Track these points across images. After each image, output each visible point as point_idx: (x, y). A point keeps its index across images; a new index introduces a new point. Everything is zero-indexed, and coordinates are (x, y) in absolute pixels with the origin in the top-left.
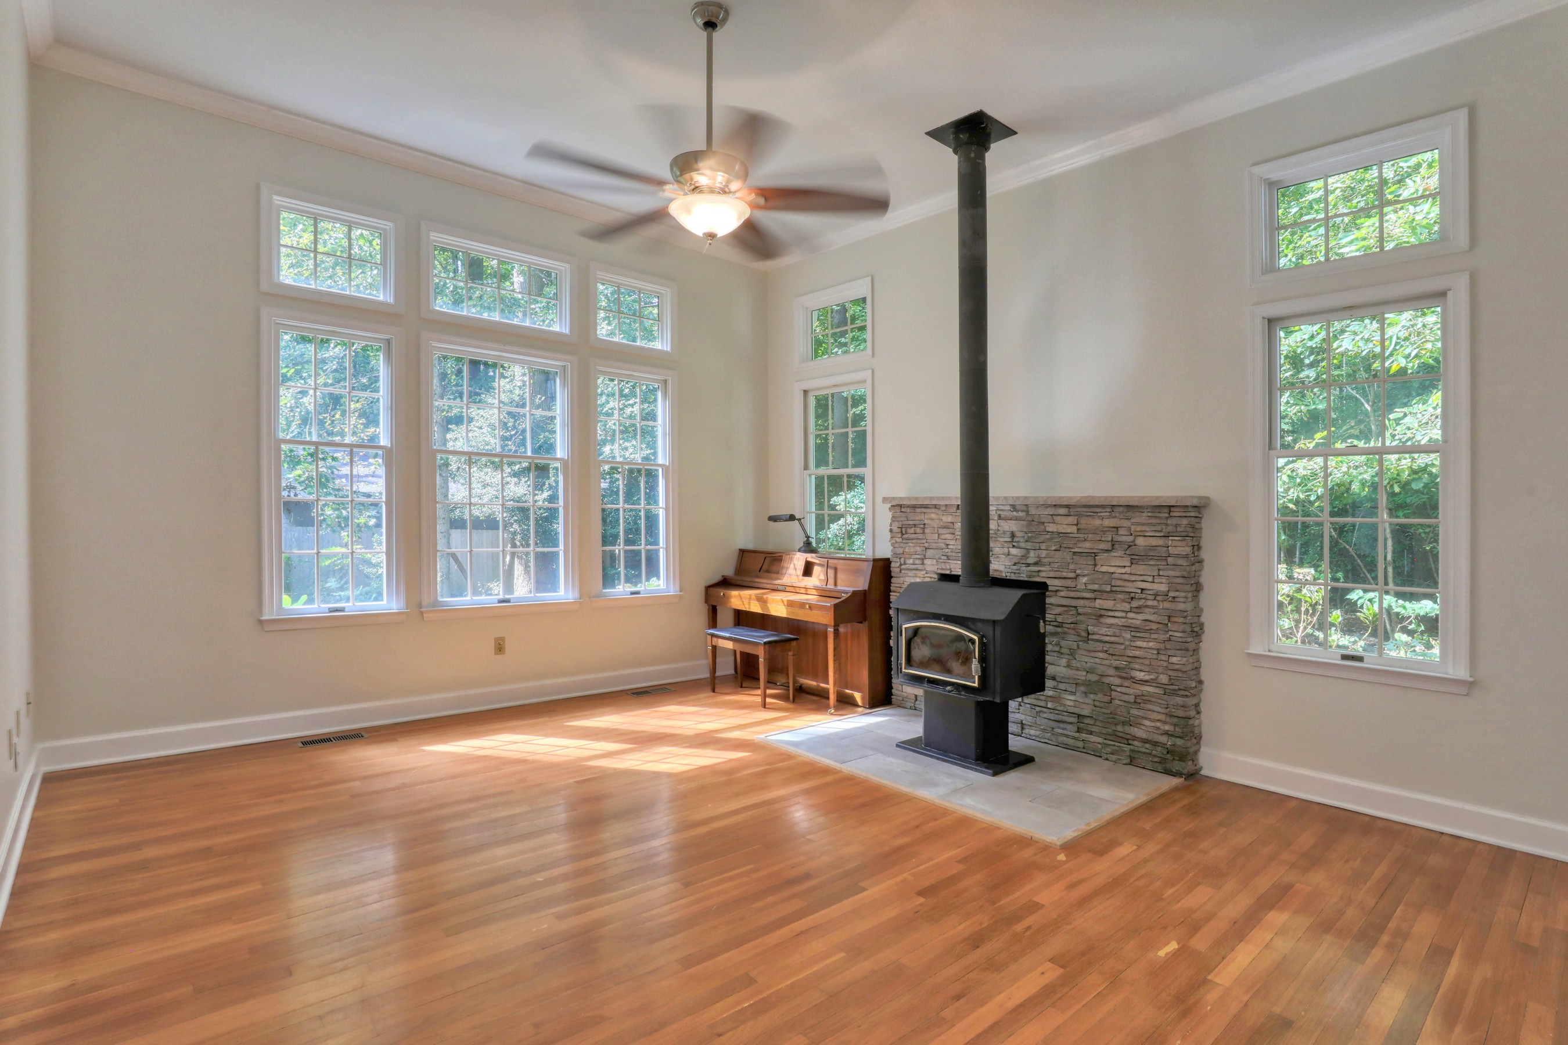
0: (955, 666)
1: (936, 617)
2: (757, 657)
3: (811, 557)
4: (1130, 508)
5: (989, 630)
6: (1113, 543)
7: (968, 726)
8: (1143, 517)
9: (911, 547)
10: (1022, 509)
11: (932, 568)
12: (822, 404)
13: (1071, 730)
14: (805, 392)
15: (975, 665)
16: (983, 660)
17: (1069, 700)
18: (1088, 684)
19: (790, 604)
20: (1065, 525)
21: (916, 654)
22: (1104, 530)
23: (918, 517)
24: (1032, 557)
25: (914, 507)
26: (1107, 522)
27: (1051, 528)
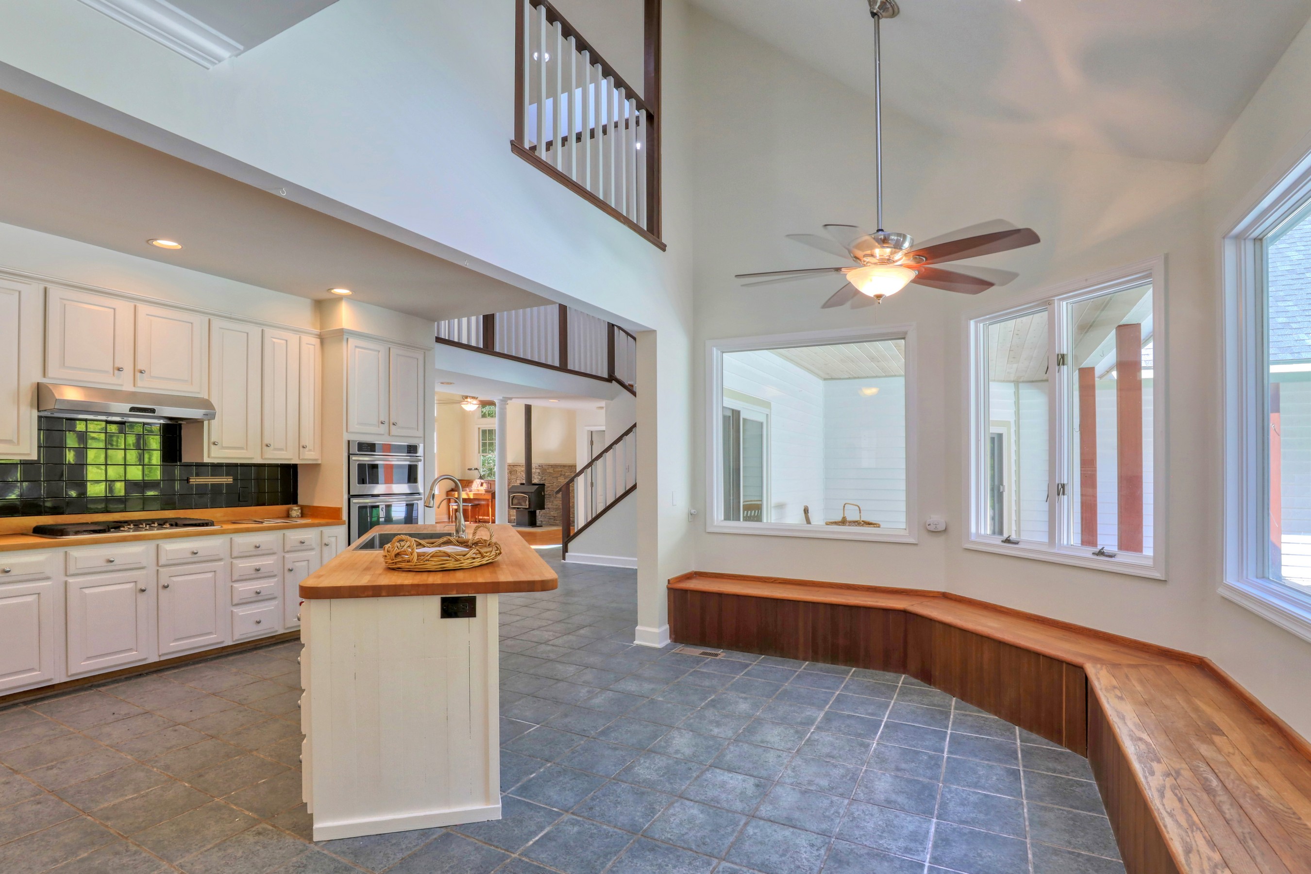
0: (523, 504)
1: (519, 493)
2: (468, 510)
3: (482, 481)
4: (564, 466)
5: (530, 494)
6: (561, 474)
7: (526, 519)
8: (567, 468)
9: (513, 477)
10: (541, 466)
11: (519, 482)
12: (484, 432)
13: (552, 521)
14: (479, 428)
15: (527, 503)
16: (529, 501)
17: (552, 513)
18: (556, 508)
19: (474, 494)
20: (551, 470)
21: (514, 502)
22: (559, 471)
23: (515, 468)
24: (544, 479)
25: (514, 466)
26: (560, 470)
27: (548, 471)
